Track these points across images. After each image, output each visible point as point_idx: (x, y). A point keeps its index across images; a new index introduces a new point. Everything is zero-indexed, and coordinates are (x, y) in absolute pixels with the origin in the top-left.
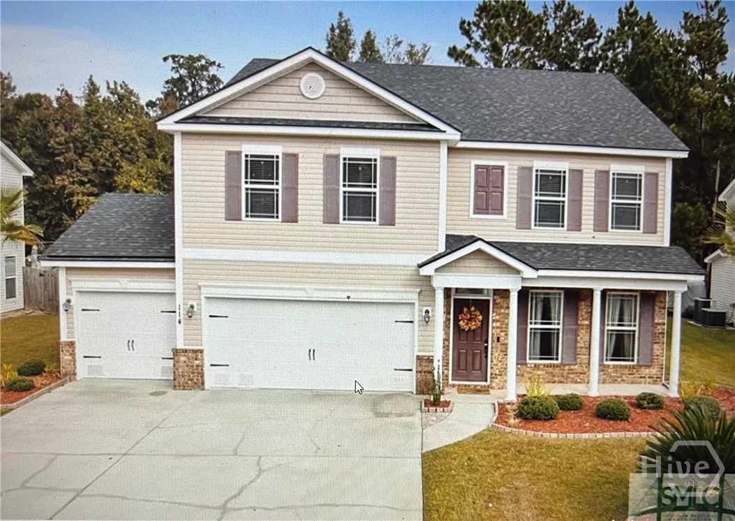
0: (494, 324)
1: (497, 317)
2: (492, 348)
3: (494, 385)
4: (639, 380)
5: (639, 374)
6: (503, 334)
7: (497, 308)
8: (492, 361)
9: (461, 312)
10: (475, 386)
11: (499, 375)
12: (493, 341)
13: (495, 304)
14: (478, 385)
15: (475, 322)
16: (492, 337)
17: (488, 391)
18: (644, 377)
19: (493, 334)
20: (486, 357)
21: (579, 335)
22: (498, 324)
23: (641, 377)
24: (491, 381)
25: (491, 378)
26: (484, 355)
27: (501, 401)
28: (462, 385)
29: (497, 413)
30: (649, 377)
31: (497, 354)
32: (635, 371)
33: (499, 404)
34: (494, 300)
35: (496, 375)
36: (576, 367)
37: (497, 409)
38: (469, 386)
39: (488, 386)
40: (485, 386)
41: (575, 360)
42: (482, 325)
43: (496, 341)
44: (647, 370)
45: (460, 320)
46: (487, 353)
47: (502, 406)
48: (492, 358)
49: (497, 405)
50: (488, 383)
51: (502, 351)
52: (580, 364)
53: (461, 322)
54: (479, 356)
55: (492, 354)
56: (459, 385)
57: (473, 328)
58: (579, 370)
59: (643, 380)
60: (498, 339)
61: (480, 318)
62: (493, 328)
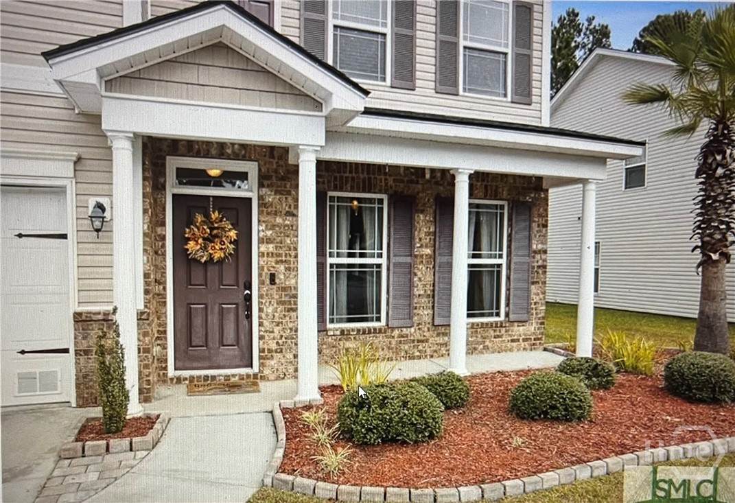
0: (263, 248)
1: (269, 233)
2: (261, 296)
3: (267, 372)
4: (509, 345)
5: (510, 335)
6: (282, 267)
7: (268, 214)
8: (261, 324)
9: (190, 222)
10: (227, 377)
11: (276, 352)
12: (261, 283)
13: (262, 204)
14: (234, 376)
15: (222, 243)
16: (260, 275)
17: (255, 384)
18: (518, 340)
19: (261, 268)
20: (249, 317)
21: (415, 274)
22: (271, 248)
23: (513, 341)
24: (262, 365)
25: (260, 358)
26: (243, 313)
27: (288, 403)
28: (199, 377)
29: (283, 436)
30: (524, 340)
31: (270, 310)
32: (503, 330)
33: (285, 411)
34: (260, 198)
35: (270, 351)
36: (413, 330)
37: (281, 424)
38: (213, 378)
39: (255, 376)
40: (248, 376)
41: (411, 318)
42: (236, 250)
43: (268, 281)
44: (521, 328)
45: (189, 239)
46: (249, 308)
47: (292, 416)
48: (260, 317)
49: (278, 413)
50: (256, 369)
51: (280, 303)
52: (419, 324)
53: (192, 243)
54: (232, 317)
55: (260, 310)
56: (192, 379)
57: (218, 255)
58: (418, 336)
59: (515, 344)
60: (273, 278)
61: (233, 234)
62: (261, 255)
